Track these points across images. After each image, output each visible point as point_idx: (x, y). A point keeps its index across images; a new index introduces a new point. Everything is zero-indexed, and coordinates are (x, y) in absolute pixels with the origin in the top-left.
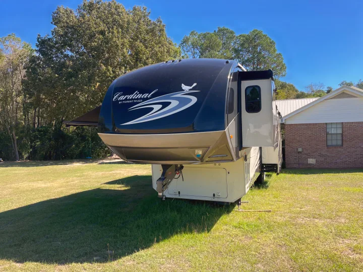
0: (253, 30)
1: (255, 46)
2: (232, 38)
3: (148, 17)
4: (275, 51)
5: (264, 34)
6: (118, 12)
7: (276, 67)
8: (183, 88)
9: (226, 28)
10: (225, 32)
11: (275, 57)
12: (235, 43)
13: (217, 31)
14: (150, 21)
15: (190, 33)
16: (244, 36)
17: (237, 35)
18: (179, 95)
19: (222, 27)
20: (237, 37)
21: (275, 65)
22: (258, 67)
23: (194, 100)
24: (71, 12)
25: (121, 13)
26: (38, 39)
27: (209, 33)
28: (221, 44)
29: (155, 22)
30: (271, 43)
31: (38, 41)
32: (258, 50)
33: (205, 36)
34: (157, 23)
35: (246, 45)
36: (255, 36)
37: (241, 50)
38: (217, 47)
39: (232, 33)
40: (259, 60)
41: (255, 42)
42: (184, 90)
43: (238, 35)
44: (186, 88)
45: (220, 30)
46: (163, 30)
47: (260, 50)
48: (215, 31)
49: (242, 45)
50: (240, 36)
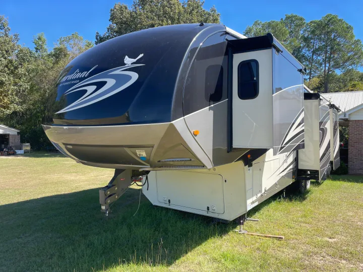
0: (325, 16)
1: (328, 32)
2: (300, 26)
3: (202, 7)
4: (352, 37)
5: (339, 18)
6: (170, 4)
7: (354, 55)
8: (125, 62)
9: (294, 15)
10: (293, 19)
11: (353, 44)
12: (305, 30)
13: (284, 19)
14: (204, 11)
15: (254, 23)
16: (315, 23)
17: (307, 21)
18: (118, 72)
19: (290, 15)
20: (307, 24)
21: (352, 53)
22: (332, 56)
23: (135, 76)
24: (126, 8)
25: (173, 5)
26: (97, 36)
27: (274, 22)
28: (287, 32)
29: (209, 11)
30: (348, 28)
31: (97, 39)
32: (332, 37)
33: (269, 25)
34: (210, 12)
35: (318, 32)
36: (329, 21)
37: (311, 39)
38: (283, 35)
39: (301, 19)
40: (332, 48)
41: (328, 28)
42: (126, 64)
43: (309, 22)
44: (128, 61)
45: (288, 18)
46: (217, 20)
47: (334, 36)
48: (282, 19)
49: (313, 32)
50: (311, 22)
